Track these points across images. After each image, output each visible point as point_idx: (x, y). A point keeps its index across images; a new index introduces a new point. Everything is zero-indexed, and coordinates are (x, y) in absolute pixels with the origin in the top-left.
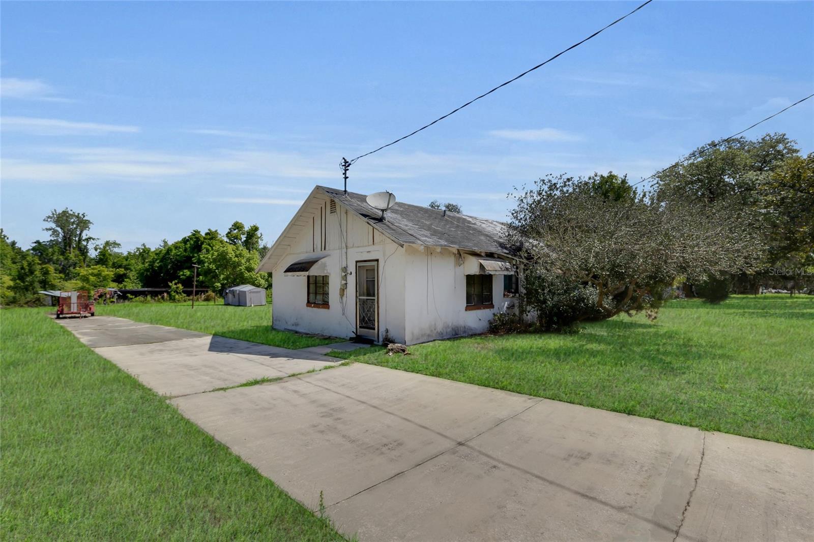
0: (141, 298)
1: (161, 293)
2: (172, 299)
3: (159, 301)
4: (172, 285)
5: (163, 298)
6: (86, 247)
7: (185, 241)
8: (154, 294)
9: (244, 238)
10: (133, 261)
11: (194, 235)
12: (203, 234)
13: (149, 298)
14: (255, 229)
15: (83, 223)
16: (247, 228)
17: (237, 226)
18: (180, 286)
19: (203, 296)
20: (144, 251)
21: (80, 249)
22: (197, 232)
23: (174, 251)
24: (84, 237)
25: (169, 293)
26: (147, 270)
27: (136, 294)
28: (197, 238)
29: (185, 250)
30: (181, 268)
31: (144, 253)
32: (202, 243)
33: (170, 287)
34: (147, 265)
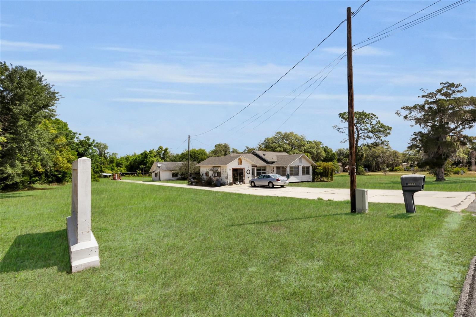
0: (128, 175)
1: (134, 174)
2: (138, 176)
3: (133, 176)
4: (138, 171)
5: (135, 175)
6: (106, 156)
7: (142, 154)
8: (132, 174)
9: (163, 152)
10: (123, 161)
11: (145, 152)
12: (148, 152)
13: (130, 175)
14: (167, 149)
15: (105, 147)
16: (164, 149)
17: (160, 148)
18: (140, 171)
19: (148, 175)
20: (127, 157)
21: (105, 157)
22: (146, 151)
23: (138, 158)
24: (106, 152)
25: (136, 174)
26: (129, 165)
27: (126, 174)
28: (146, 154)
29: (142, 158)
30: (141, 164)
31: (127, 159)
32: (148, 155)
33: (137, 172)
34: (129, 163)
